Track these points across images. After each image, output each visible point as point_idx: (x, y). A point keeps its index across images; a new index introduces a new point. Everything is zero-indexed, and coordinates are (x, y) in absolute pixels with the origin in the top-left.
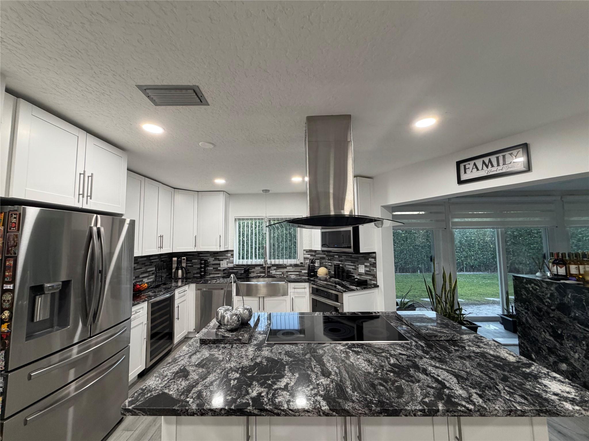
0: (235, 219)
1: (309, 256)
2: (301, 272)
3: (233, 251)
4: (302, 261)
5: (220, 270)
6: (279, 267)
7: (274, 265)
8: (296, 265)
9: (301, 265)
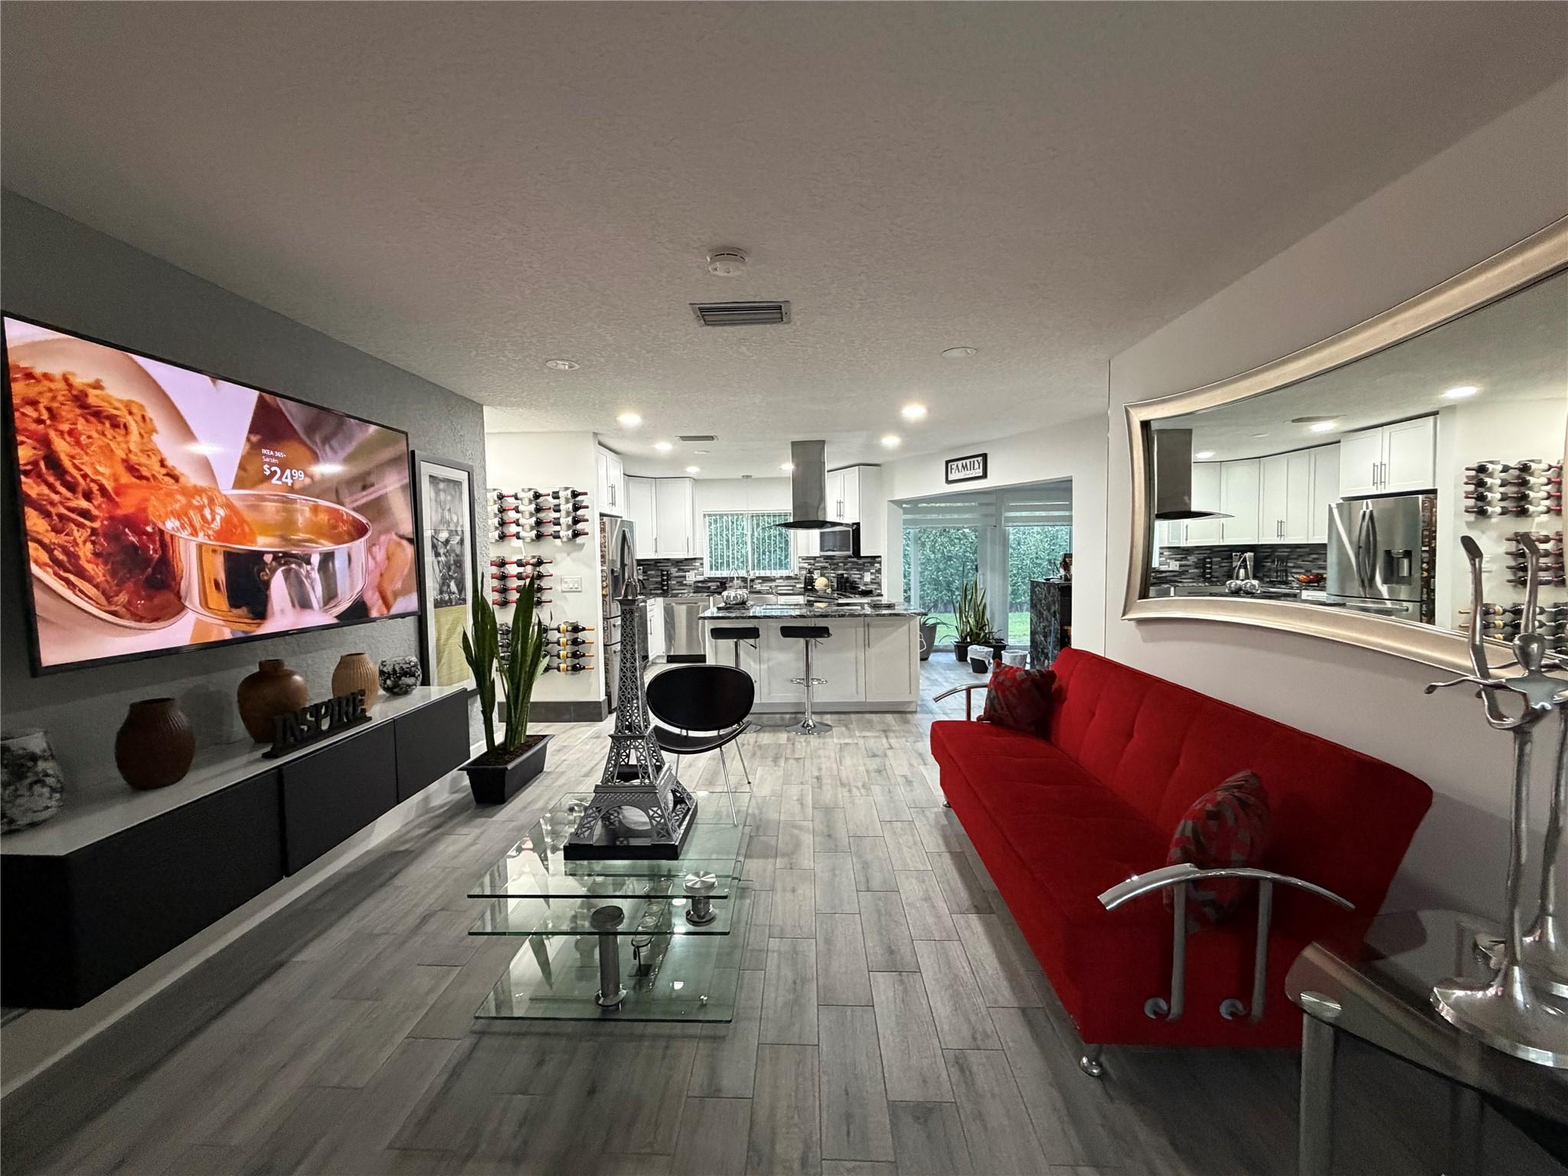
0: (705, 515)
1: (806, 565)
2: (795, 586)
3: (702, 559)
4: (797, 571)
5: (686, 585)
6: (765, 579)
7: (758, 578)
8: (789, 578)
9: (796, 578)
